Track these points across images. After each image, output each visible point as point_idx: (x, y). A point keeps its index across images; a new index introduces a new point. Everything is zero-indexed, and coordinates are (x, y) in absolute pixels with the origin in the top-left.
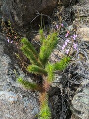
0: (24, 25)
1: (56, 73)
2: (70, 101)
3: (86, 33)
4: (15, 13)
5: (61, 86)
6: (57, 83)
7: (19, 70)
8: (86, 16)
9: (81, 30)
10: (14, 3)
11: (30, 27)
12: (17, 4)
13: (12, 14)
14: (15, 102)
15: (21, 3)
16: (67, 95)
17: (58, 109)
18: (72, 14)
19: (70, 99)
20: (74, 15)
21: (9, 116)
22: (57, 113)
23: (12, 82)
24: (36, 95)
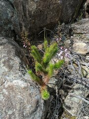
0: (29, 35)
1: (53, 77)
2: (63, 100)
3: (81, 47)
4: (23, 24)
5: (56, 88)
6: (53, 84)
7: (26, 69)
8: (82, 34)
9: (77, 44)
10: (24, 17)
11: (34, 37)
12: (26, 17)
13: (21, 25)
14: (25, 88)
15: (30, 17)
16: (61, 95)
17: (52, 106)
18: (71, 30)
19: (64, 98)
20: (72, 31)
21: (20, 97)
22: (52, 109)
23: (23, 76)
24: (39, 88)
